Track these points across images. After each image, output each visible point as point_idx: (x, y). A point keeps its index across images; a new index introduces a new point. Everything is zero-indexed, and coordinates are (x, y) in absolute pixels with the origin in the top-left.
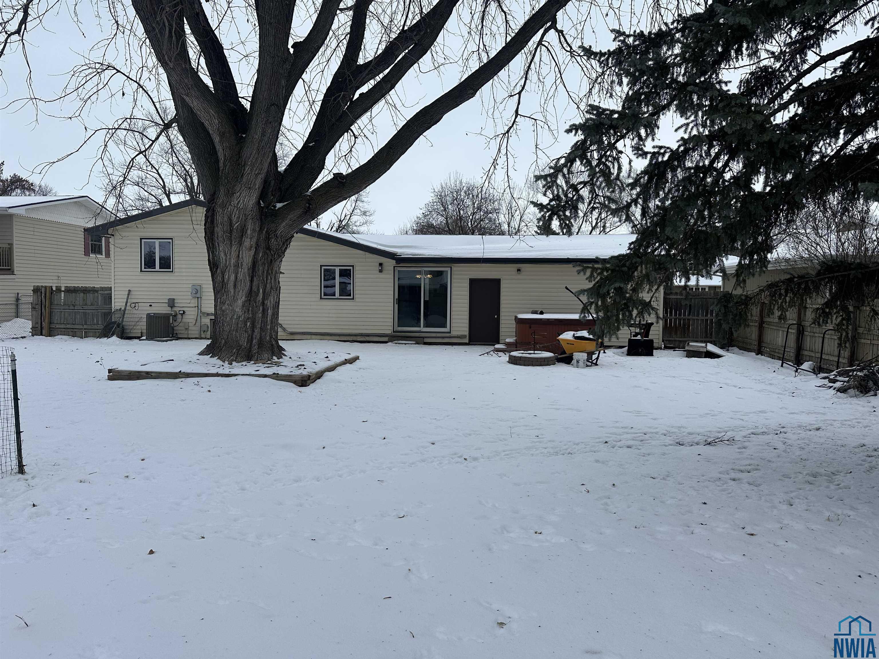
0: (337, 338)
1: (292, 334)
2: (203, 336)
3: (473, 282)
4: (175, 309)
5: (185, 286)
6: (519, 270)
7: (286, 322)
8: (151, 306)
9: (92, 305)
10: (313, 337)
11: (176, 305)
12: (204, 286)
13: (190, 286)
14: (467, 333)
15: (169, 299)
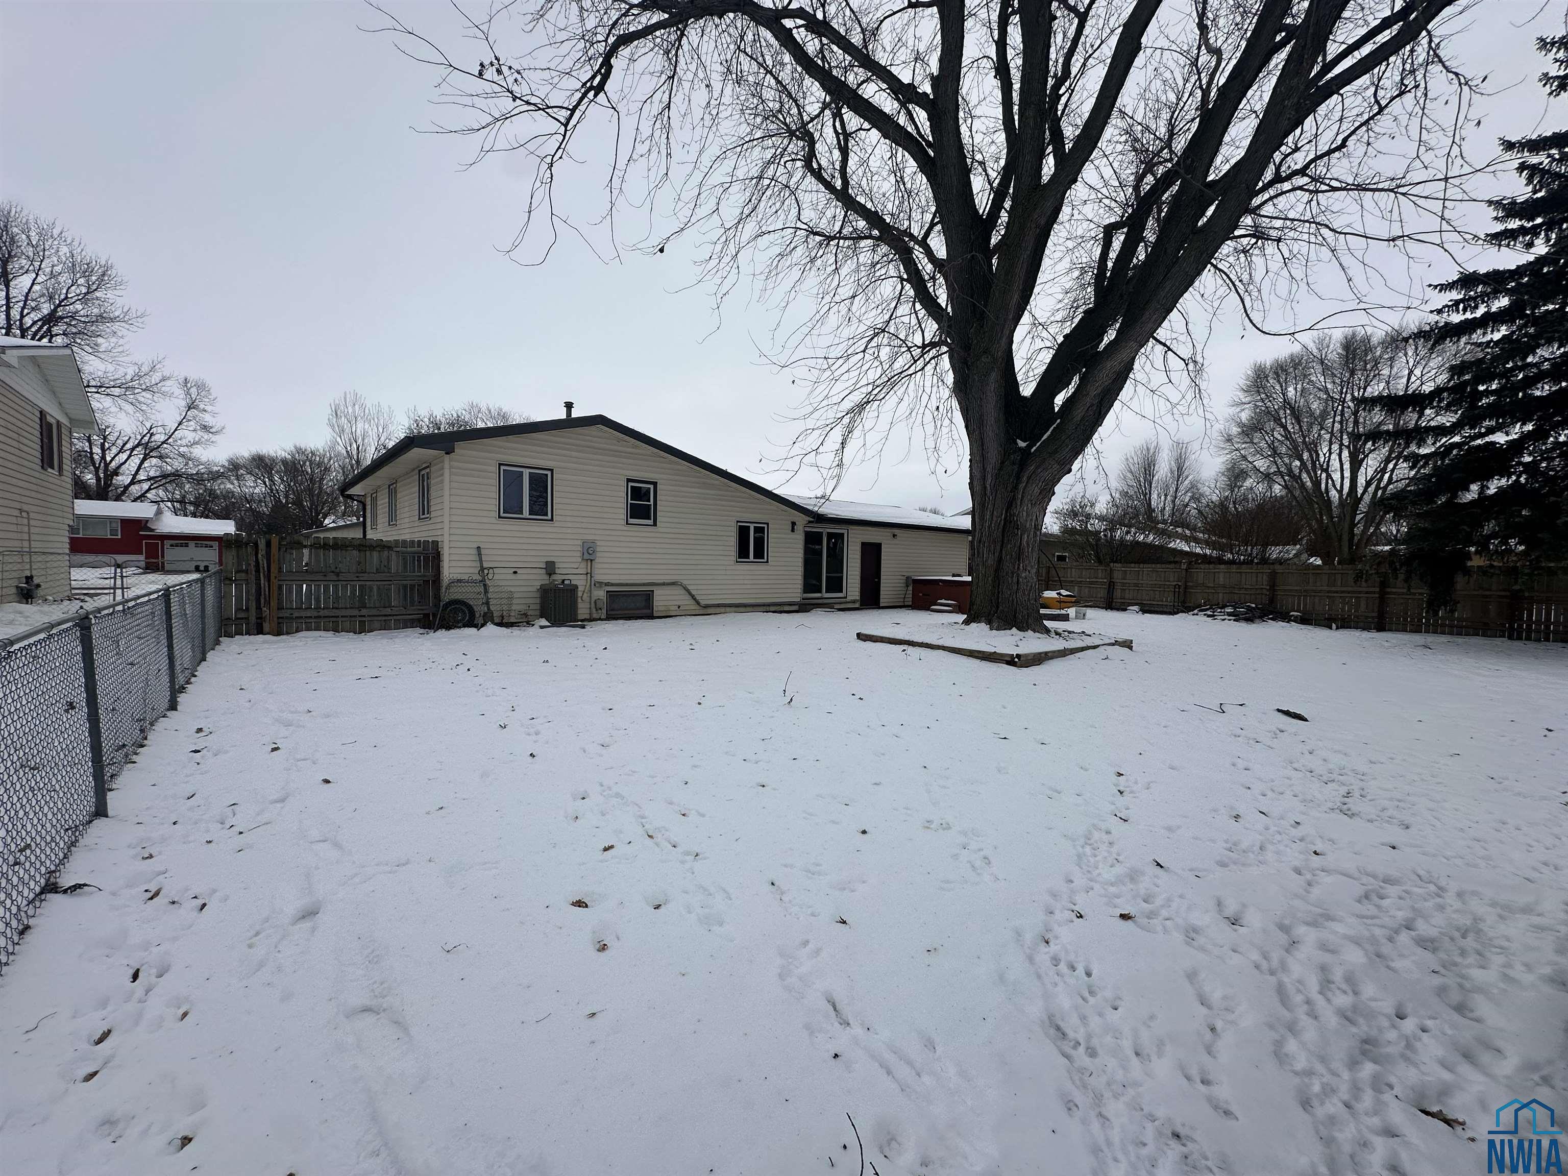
0: (765, 609)
1: (707, 606)
2: (595, 616)
3: (864, 545)
4: (554, 577)
5: (571, 542)
6: (894, 536)
7: (699, 592)
8: (515, 572)
9: (378, 571)
10: (728, 609)
11: (557, 571)
12: (598, 543)
13: (580, 543)
14: (858, 598)
15: (547, 562)
